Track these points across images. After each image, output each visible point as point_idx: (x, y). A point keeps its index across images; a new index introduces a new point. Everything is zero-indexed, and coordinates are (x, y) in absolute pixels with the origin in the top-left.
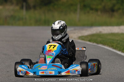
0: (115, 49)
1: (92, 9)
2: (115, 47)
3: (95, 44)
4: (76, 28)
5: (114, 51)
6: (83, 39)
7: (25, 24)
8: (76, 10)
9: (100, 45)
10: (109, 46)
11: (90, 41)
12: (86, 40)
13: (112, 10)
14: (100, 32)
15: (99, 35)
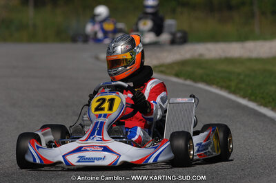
0: (234, 92)
2: (233, 89)
3: (188, 82)
5: (233, 97)
6: (162, 72)
7: (33, 38)
9: (201, 86)
10: (222, 87)
11: (177, 75)
12: (170, 74)
14: (201, 55)
15: (198, 63)
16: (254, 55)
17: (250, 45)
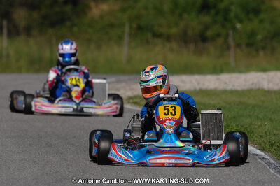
1: (157, 35)
4: (122, 78)
6: (136, 103)
8: (120, 38)
13: (204, 39)
16: (229, 87)
17: (225, 77)
